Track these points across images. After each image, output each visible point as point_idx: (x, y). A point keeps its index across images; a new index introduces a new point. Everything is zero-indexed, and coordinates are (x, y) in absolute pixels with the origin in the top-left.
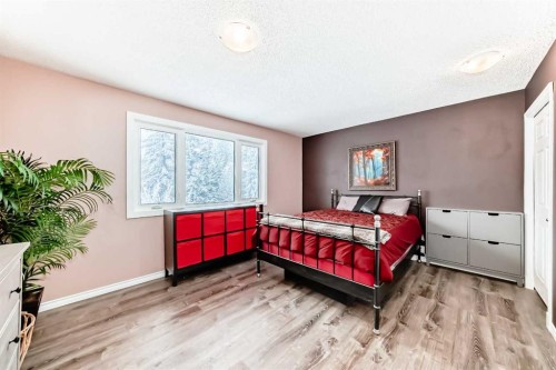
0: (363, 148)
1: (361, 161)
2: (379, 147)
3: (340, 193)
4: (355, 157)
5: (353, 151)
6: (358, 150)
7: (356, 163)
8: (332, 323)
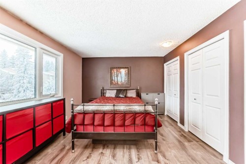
0: (116, 68)
1: (116, 73)
2: (123, 68)
3: (105, 89)
4: (113, 71)
5: (112, 68)
6: (114, 68)
7: (113, 74)
8: (139, 159)
